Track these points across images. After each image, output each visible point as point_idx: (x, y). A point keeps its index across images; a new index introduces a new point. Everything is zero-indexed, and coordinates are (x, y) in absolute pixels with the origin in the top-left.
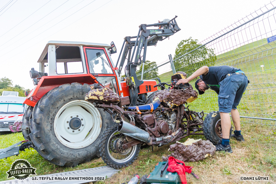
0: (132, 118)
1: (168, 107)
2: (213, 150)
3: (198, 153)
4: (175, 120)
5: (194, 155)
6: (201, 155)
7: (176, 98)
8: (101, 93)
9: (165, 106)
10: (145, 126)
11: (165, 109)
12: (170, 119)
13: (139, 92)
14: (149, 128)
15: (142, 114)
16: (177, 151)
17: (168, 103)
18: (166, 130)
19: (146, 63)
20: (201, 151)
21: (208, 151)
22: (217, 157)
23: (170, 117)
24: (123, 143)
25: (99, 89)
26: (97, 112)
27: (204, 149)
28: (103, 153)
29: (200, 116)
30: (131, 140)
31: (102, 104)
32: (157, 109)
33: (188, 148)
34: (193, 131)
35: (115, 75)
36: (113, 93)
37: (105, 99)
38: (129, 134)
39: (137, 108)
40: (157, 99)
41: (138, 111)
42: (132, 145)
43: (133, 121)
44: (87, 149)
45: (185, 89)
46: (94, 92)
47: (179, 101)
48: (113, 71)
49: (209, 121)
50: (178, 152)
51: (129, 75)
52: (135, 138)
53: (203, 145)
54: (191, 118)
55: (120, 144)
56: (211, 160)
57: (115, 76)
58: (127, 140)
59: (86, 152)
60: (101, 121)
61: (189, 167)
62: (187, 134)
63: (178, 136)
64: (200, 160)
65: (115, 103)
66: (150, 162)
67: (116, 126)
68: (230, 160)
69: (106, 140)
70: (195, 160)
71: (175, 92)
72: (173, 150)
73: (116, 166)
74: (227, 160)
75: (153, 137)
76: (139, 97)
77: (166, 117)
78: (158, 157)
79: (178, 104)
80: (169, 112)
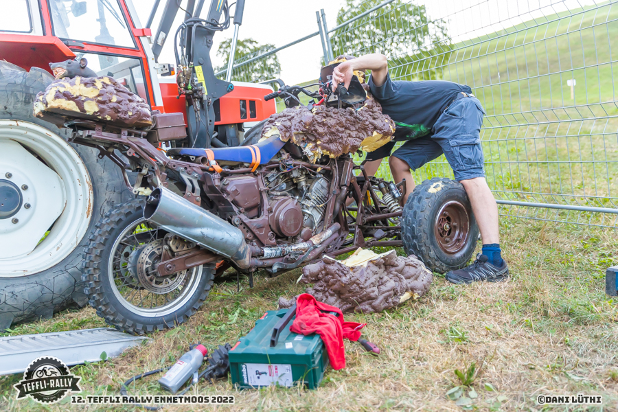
0: (191, 181)
1: (306, 159)
2: (425, 282)
3: (383, 288)
4: (324, 199)
5: (372, 295)
6: (390, 296)
7: (332, 133)
8: (90, 92)
9: (295, 157)
10: (233, 211)
11: (295, 165)
12: (308, 194)
13: (218, 118)
14: (243, 217)
15: (224, 175)
16: (322, 282)
17: (307, 148)
18: (296, 227)
19: (244, 46)
20: (391, 284)
21: (409, 285)
22: (434, 302)
23: (309, 190)
24: (159, 258)
25: (84, 78)
26: (76, 165)
27: (400, 279)
28: (94, 285)
29: (395, 192)
30: (185, 248)
31: (94, 129)
32: (271, 163)
33: (357, 275)
34: (372, 236)
35: (140, 55)
36: (130, 95)
37: (102, 111)
38: (180, 229)
39: (210, 153)
40: (272, 133)
41: (213, 163)
42: (189, 265)
43: (193, 190)
44: (43, 279)
45: (359, 110)
46: (64, 86)
47: (340, 143)
48: (136, 38)
49: (420, 205)
50: (325, 285)
51: (187, 60)
52: (199, 243)
53: (397, 268)
54: (371, 200)
55: (149, 261)
56: (416, 308)
57: (143, 56)
58: (173, 248)
59: (39, 288)
60: (89, 195)
61: (353, 325)
62: (355, 242)
63: (328, 247)
64: (386, 308)
65: (137, 129)
66: (242, 315)
67: (137, 206)
68: (467, 308)
69: (104, 244)
70: (373, 307)
71: (327, 116)
72: (312, 281)
73: (134, 326)
74: (460, 308)
75: (255, 244)
76: (216, 134)
77: (296, 189)
78: (265, 304)
79: (334, 153)
80: (307, 175)
